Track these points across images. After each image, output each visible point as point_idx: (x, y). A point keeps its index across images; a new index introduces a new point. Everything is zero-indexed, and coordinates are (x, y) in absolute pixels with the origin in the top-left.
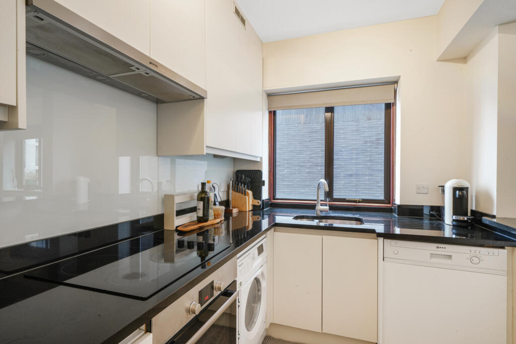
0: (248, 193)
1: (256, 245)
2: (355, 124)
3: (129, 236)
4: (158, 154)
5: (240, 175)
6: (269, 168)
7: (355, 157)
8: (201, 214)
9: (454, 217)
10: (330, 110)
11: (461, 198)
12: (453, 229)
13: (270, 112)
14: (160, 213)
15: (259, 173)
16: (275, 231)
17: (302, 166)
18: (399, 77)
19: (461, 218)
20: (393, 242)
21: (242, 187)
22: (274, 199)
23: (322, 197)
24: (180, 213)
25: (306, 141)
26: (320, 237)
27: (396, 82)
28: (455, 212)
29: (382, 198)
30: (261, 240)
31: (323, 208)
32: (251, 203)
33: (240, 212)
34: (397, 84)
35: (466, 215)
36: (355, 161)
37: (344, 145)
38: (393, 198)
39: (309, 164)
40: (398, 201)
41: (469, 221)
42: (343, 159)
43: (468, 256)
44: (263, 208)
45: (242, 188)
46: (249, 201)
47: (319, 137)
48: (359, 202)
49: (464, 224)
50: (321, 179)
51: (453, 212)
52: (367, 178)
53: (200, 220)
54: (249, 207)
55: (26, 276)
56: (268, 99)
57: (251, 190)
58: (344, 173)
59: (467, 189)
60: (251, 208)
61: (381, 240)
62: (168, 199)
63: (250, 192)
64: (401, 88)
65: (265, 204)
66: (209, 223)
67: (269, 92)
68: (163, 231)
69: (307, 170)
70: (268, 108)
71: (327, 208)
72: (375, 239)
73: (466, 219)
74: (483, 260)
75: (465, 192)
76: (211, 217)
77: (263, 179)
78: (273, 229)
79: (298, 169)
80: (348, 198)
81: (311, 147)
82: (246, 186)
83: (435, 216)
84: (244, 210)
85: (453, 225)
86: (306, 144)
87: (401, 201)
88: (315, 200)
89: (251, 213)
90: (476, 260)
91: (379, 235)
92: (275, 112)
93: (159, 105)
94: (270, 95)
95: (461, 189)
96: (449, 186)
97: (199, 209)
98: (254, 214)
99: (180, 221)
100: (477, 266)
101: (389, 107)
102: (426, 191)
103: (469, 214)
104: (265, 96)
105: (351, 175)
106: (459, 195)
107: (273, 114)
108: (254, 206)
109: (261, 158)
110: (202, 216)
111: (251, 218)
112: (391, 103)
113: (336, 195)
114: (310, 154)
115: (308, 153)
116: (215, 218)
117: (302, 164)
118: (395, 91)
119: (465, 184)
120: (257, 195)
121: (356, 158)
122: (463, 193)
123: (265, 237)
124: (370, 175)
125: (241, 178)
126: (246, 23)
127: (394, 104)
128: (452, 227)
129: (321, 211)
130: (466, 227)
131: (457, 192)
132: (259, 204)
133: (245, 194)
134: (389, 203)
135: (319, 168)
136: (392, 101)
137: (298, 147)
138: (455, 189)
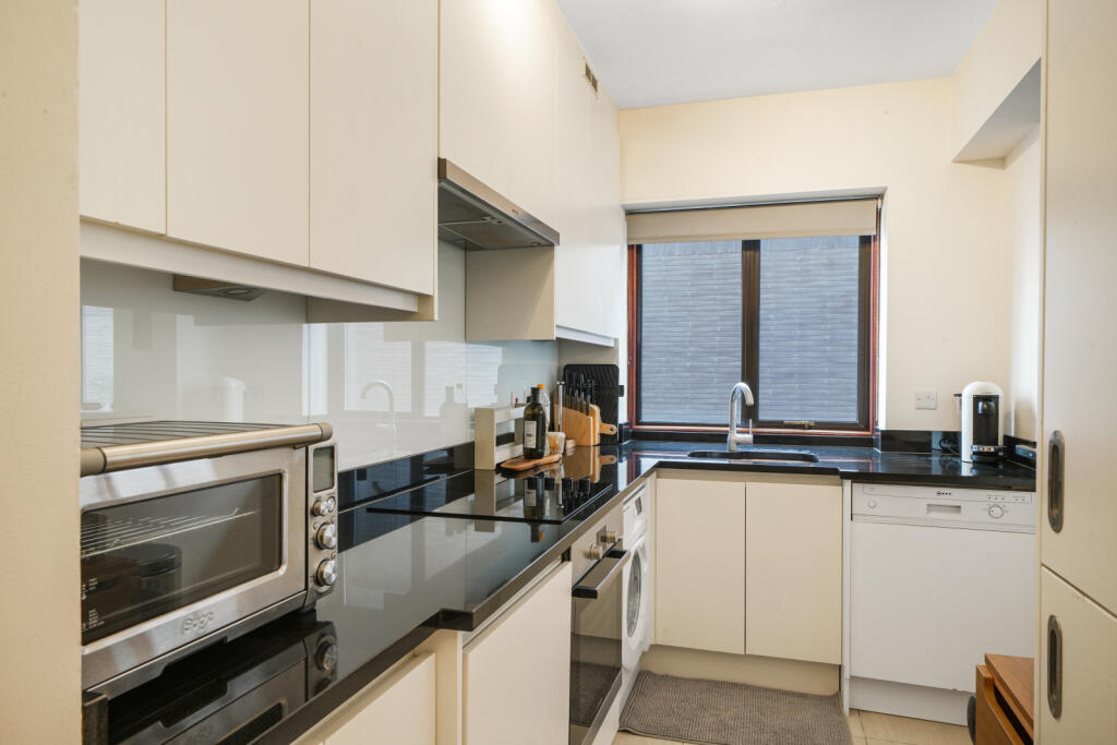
0: (593, 410)
1: (630, 498)
2: (799, 258)
3: (408, 483)
4: (467, 339)
5: (574, 375)
6: (629, 360)
7: (798, 333)
8: (532, 443)
9: (975, 448)
10: (751, 246)
11: (986, 412)
12: (974, 468)
13: (630, 247)
14: (469, 440)
15: (614, 369)
16: (658, 477)
17: (677, 354)
18: (885, 189)
19: (986, 449)
20: (868, 487)
21: (580, 398)
22: (638, 423)
23: (738, 419)
24: (503, 440)
25: (686, 296)
26: (741, 485)
27: (879, 196)
28: (977, 440)
29: (853, 418)
30: (636, 493)
31: (740, 437)
32: (597, 431)
33: (578, 447)
34: (882, 199)
35: (995, 443)
36: (797, 343)
37: (772, 306)
38: (874, 418)
39: (692, 349)
40: (882, 426)
41: (1001, 454)
42: (771, 339)
43: (985, 505)
44: (620, 441)
45: (581, 402)
46: (595, 426)
47: (716, 287)
48: (810, 428)
49: (991, 459)
50: (737, 382)
51: (974, 439)
52: (826, 380)
53: (531, 454)
54: (595, 439)
55: (370, 510)
56: (627, 220)
57: (597, 404)
58: (774, 370)
59: (995, 399)
60: (597, 441)
61: (848, 483)
62: (480, 416)
63: (596, 409)
64: (888, 208)
65: (624, 433)
66: (545, 460)
67: (629, 208)
68: (473, 472)
69: (688, 364)
70: (628, 239)
71: (749, 437)
72: (837, 485)
73: (992, 450)
74: (1007, 511)
75: (992, 404)
76: (547, 452)
77: (621, 383)
78: (654, 474)
79: (667, 362)
80: (787, 419)
81: (697, 308)
82: (589, 397)
83: (949, 452)
84: (584, 443)
85: (974, 462)
86: (684, 303)
87: (887, 425)
88: (727, 426)
89: (597, 449)
90: (997, 511)
91: (845, 476)
92: (639, 248)
93: (469, 253)
94: (630, 213)
95: (987, 399)
96: (968, 392)
97: (530, 435)
98: (603, 453)
99: (502, 454)
100: (999, 521)
101: (866, 242)
102: (933, 405)
103: (1001, 442)
104: (623, 215)
105: (790, 375)
106: (983, 410)
107: (635, 252)
108: (603, 436)
109: (616, 340)
110: (534, 447)
111: (597, 460)
112: (870, 236)
113: (763, 416)
114: (695, 326)
115: (690, 323)
116: (551, 454)
117: (676, 349)
118: (879, 214)
119: (994, 390)
120: (609, 415)
121: (801, 336)
122: (989, 406)
123: (643, 487)
124: (832, 374)
125: (578, 381)
126: (599, 84)
127: (877, 237)
128: (971, 465)
129: (738, 444)
130: (995, 464)
131: (980, 404)
132: (613, 433)
133: (588, 412)
134: (867, 429)
135: (716, 359)
136: (873, 233)
137: (666, 309)
138: (977, 399)
